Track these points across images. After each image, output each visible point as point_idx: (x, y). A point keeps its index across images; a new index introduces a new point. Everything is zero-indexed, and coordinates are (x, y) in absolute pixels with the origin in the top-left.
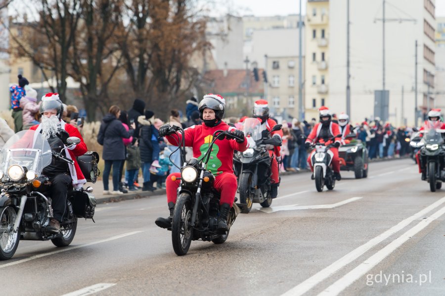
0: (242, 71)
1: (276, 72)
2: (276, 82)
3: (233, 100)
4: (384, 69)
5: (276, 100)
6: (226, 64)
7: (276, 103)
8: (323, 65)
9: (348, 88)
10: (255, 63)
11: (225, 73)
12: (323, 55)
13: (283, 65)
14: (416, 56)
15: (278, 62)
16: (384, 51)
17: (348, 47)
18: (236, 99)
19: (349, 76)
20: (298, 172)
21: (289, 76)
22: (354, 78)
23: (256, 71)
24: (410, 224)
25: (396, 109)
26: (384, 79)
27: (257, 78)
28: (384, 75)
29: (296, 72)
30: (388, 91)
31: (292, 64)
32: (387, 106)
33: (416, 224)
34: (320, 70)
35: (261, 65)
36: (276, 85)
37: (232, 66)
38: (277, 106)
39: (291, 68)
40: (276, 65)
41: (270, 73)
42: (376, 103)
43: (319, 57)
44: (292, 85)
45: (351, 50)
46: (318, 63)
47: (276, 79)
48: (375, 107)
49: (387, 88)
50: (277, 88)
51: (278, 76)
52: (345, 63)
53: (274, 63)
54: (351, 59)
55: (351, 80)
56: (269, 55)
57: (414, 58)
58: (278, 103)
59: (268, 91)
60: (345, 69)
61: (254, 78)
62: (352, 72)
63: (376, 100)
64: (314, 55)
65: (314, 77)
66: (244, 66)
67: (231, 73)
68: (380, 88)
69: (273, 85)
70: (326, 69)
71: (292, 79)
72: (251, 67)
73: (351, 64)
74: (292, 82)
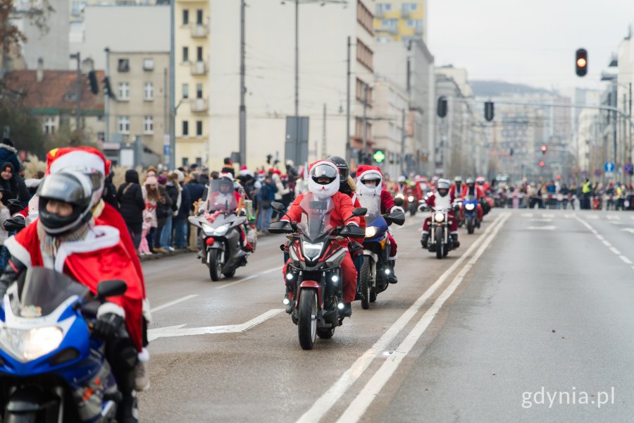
0: (69, 72)
1: (123, 77)
2: (124, 93)
3: (53, 120)
4: (297, 78)
5: (124, 122)
6: (41, 61)
7: (124, 127)
8: (200, 67)
9: (243, 108)
10: (89, 61)
11: (40, 75)
12: (200, 50)
13: (135, 66)
14: (349, 61)
15: (127, 61)
16: (297, 49)
17: (243, 43)
18: (57, 119)
19: (243, 90)
20: (171, 255)
21: (146, 85)
22: (251, 94)
23: (92, 75)
25: (316, 144)
26: (297, 94)
27: (95, 90)
28: (297, 88)
29: (158, 77)
30: (307, 118)
31: (149, 64)
32: (307, 142)
34: (195, 75)
35: (100, 64)
36: (124, 98)
37: (50, 65)
38: (124, 132)
39: (148, 70)
40: (124, 65)
41: (115, 78)
42: (289, 137)
43: (193, 55)
44: (149, 98)
45: (247, 49)
46: (191, 63)
47: (124, 88)
48: (287, 143)
49: (302, 113)
50: (126, 102)
51: (127, 84)
52: (238, 70)
53: (121, 61)
54: (247, 62)
55: (247, 96)
56: (112, 49)
57: (345, 64)
58: (127, 127)
59: (110, 107)
60: (238, 78)
61: (89, 88)
62: (247, 85)
63: (287, 133)
64: (186, 50)
65: (185, 85)
66: (73, 65)
67: (52, 77)
68: (292, 113)
69: (119, 98)
70: (205, 73)
71: (149, 88)
72: (86, 70)
73: (247, 71)
74: (149, 93)
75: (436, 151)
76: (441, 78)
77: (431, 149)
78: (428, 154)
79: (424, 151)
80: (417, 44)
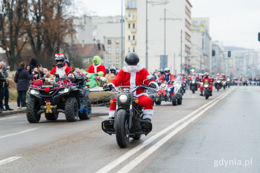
0: (92, 45)
1: (109, 46)
2: (110, 51)
4: (165, 44)
5: (110, 60)
6: (83, 41)
7: (110, 62)
8: (134, 42)
9: (147, 54)
10: (98, 41)
11: (83, 46)
12: (134, 37)
13: (113, 42)
14: (181, 37)
15: (110, 40)
16: (165, 35)
17: (147, 33)
18: (88, 59)
19: (147, 48)
21: (116, 48)
22: (149, 49)
23: (99, 45)
24: (178, 124)
25: (171, 65)
26: (165, 50)
27: (99, 49)
28: (165, 47)
29: (120, 45)
30: (167, 56)
31: (117, 41)
32: (167, 63)
33: (182, 124)
34: (132, 44)
35: (102, 42)
36: (110, 52)
37: (87, 42)
38: (110, 63)
39: (117, 43)
40: (109, 42)
41: (106, 46)
42: (161, 62)
43: (132, 38)
44: (118, 52)
45: (148, 34)
46: (131, 41)
47: (110, 49)
48: (161, 64)
49: (166, 54)
50: (110, 54)
51: (111, 48)
52: (145, 41)
53: (109, 41)
54: (148, 39)
56: (106, 36)
57: (180, 39)
58: (111, 62)
59: (105, 55)
60: (145, 44)
61: (98, 49)
62: (148, 46)
63: (161, 60)
64: (129, 37)
65: (129, 48)
66: (93, 42)
67: (86, 46)
68: (163, 54)
69: (108, 52)
70: (136, 44)
71: (117, 49)
72: (96, 43)
73: (148, 42)
74: (118, 51)
75: (213, 69)
76: (214, 45)
77: (211, 68)
78: (210, 70)
79: (208, 69)
80: (206, 33)
